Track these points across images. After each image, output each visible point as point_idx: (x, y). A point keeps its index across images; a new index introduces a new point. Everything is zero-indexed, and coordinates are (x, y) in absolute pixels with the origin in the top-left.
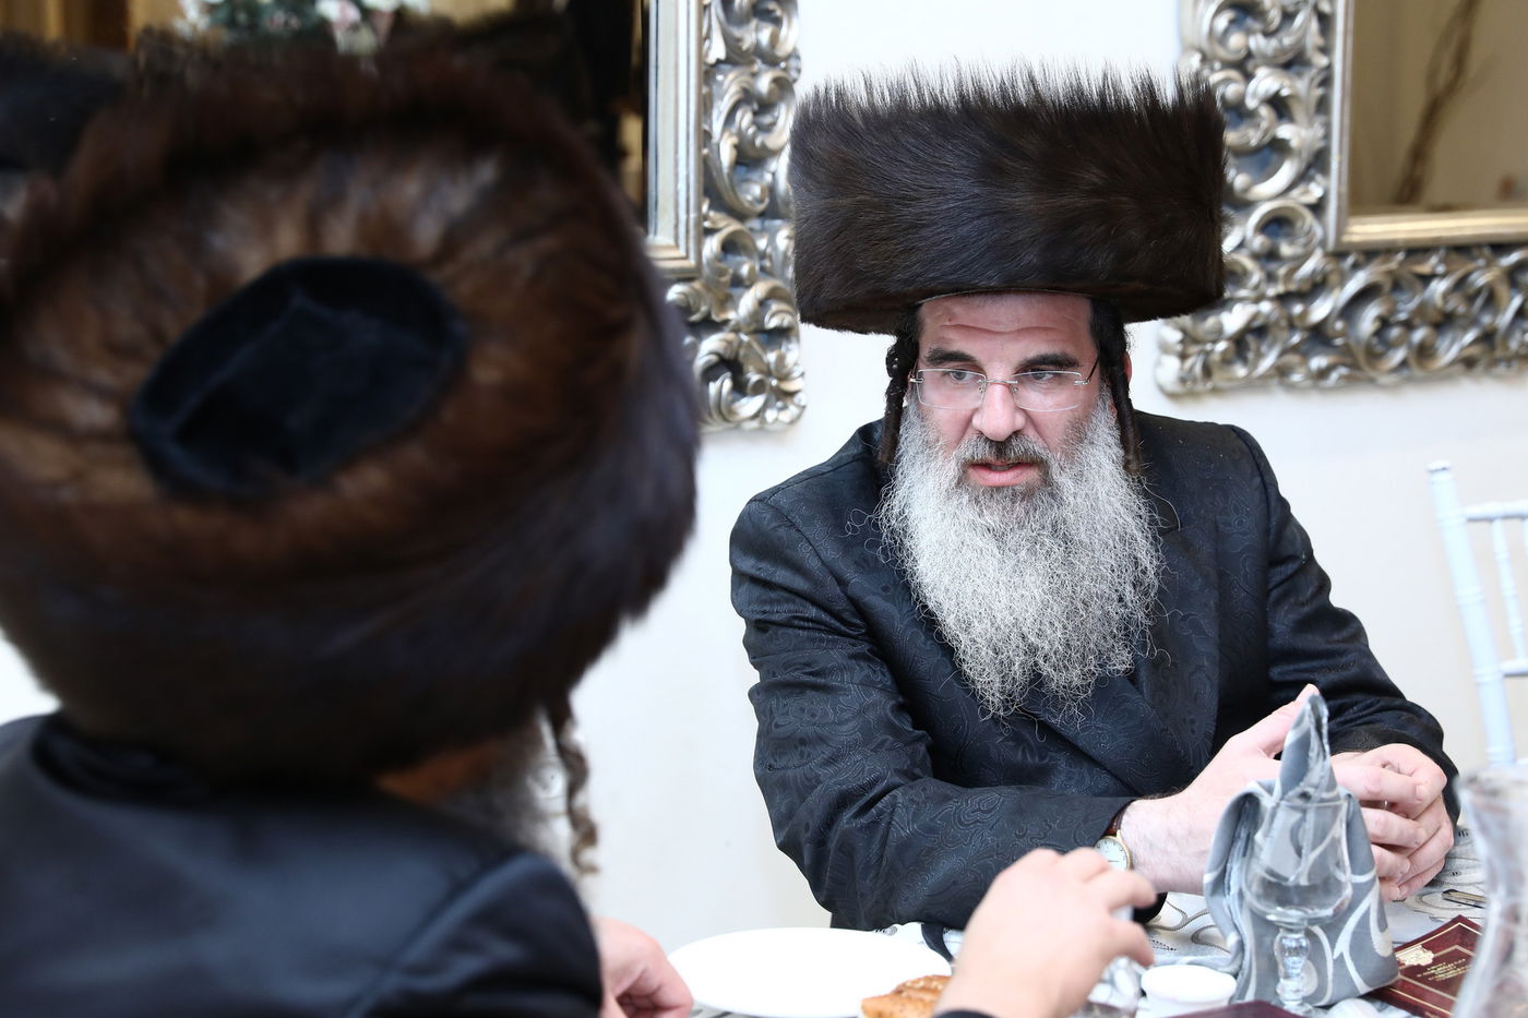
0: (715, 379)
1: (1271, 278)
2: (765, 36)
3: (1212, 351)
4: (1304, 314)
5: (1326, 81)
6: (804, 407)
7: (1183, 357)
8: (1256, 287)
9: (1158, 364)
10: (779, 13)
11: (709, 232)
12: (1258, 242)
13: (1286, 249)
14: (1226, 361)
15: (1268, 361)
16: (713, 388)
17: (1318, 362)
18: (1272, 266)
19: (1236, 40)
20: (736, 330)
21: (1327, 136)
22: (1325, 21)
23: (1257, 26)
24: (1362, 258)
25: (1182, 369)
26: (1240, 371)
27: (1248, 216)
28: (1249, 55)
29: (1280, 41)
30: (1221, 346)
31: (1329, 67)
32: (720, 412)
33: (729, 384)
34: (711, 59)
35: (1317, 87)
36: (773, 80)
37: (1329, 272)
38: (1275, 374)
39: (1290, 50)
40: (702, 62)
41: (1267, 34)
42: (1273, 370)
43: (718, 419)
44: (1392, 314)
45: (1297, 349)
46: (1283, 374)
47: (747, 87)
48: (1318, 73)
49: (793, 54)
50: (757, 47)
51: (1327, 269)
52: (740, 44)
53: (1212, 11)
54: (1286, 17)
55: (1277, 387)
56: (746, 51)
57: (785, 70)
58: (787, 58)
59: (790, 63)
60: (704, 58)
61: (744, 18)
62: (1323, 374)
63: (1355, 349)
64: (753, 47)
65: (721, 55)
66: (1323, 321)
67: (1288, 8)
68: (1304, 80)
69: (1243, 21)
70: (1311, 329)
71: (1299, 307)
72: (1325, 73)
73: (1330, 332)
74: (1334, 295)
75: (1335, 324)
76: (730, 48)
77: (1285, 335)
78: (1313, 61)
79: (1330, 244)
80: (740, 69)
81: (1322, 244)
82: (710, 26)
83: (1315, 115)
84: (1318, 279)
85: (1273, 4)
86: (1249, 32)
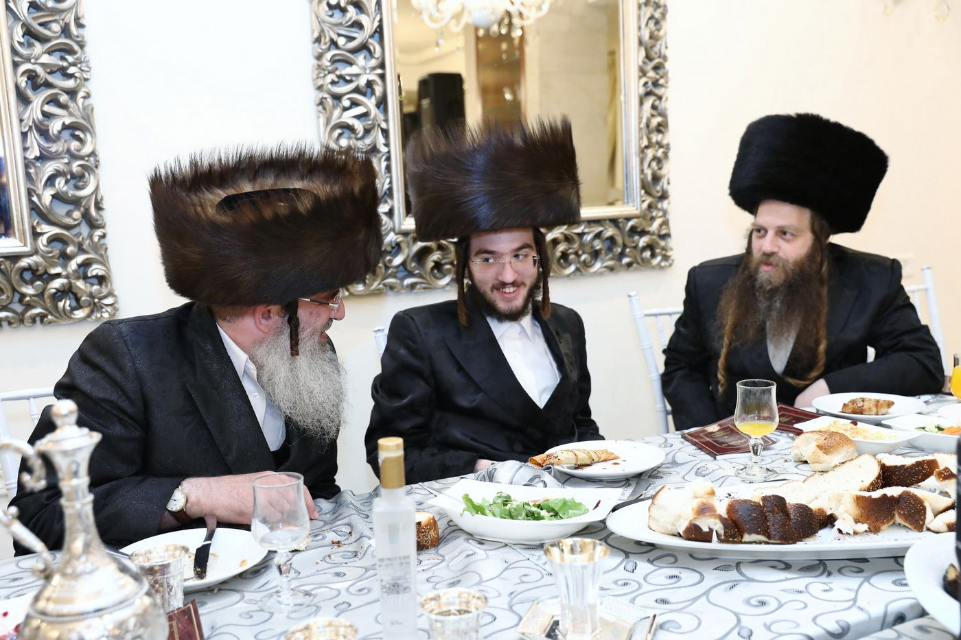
0: (61, 301)
2: (74, 145)
4: (390, 261)
5: (388, 159)
6: (117, 310)
10: (82, 136)
11: (41, 234)
15: (376, 284)
16: (61, 304)
17: (408, 281)
19: (344, 143)
20: (67, 277)
21: (391, 182)
22: (385, 133)
23: (353, 136)
26: (361, 288)
29: (364, 142)
31: (389, 152)
32: (66, 314)
33: (68, 302)
34: (32, 157)
35: (385, 160)
36: (79, 166)
37: (400, 242)
38: (384, 288)
39: (369, 145)
40: (25, 158)
41: (357, 139)
42: (381, 286)
43: (67, 317)
44: (441, 260)
45: (394, 276)
46: (392, 288)
47: (57, 168)
48: (383, 155)
49: (93, 154)
50: (69, 151)
51: (398, 240)
52: (50, 149)
53: (329, 128)
54: (367, 131)
55: (390, 292)
56: (56, 152)
57: (87, 161)
58: (89, 156)
59: (92, 159)
60: (27, 156)
61: (57, 139)
62: (412, 286)
63: (424, 275)
64: (63, 151)
65: (38, 155)
66: (404, 264)
67: (367, 127)
68: (377, 159)
69: (347, 133)
70: (398, 267)
71: (388, 258)
72: (387, 155)
73: (409, 268)
74: (406, 251)
75: (410, 264)
76: (44, 152)
77: (383, 270)
78: (381, 150)
79: (397, 229)
80: (57, 161)
81: (393, 230)
82: (32, 142)
83: (385, 173)
84: (394, 245)
85: (359, 126)
86: (350, 138)
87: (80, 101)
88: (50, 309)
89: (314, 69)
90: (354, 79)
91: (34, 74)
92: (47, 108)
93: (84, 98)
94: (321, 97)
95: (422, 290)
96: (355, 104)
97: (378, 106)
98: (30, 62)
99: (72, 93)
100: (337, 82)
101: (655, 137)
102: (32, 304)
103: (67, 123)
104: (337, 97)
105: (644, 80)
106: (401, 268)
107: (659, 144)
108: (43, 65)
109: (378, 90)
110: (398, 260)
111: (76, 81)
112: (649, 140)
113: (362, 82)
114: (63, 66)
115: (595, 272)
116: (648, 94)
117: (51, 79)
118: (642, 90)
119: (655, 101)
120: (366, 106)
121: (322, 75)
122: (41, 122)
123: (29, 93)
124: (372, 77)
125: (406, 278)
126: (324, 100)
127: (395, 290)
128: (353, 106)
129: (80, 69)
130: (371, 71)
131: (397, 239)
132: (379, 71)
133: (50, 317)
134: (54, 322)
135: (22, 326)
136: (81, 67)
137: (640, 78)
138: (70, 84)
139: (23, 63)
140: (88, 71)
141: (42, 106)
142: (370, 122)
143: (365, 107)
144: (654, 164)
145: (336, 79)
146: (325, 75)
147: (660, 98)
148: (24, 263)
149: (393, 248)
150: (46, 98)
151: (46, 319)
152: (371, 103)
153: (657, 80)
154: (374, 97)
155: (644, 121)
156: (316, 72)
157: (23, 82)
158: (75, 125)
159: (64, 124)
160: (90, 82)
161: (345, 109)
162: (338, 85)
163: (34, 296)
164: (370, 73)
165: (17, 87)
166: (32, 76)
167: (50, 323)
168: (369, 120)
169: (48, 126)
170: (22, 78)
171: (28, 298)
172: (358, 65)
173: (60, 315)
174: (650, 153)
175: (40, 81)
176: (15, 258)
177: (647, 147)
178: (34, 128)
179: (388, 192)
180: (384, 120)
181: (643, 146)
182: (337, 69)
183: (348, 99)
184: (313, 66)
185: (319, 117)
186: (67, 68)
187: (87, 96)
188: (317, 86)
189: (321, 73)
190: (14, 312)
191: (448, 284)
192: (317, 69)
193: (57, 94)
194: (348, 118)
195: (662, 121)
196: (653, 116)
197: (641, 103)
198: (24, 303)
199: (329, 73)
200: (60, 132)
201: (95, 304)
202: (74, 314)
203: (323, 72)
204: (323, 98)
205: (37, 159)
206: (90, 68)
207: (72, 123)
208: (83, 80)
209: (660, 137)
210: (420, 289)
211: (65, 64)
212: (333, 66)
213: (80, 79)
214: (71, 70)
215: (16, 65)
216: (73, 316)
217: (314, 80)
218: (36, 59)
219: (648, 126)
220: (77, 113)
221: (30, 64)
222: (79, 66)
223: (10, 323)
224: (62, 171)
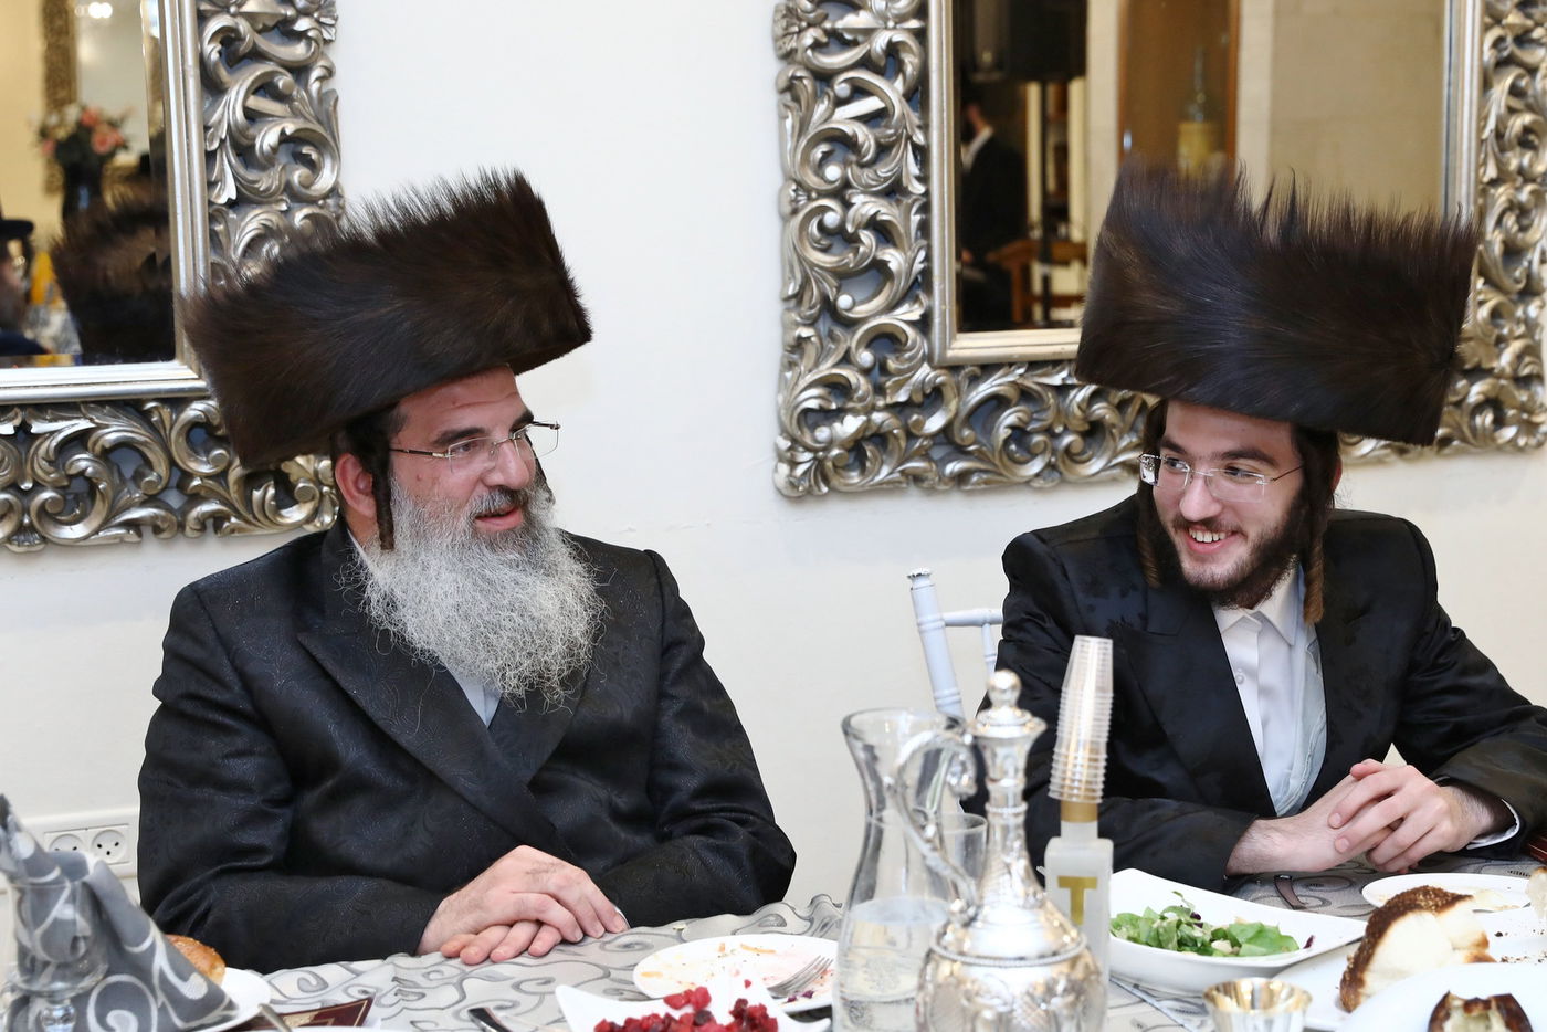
0: (258, 489)
1: (879, 390)
2: (298, 174)
3: (825, 458)
4: (920, 424)
5: (925, 208)
7: (794, 464)
8: (862, 399)
9: (776, 470)
10: (314, 156)
12: (866, 357)
13: (892, 364)
14: (840, 467)
15: (885, 471)
16: (257, 494)
17: (954, 467)
18: (883, 379)
19: (833, 172)
21: (928, 258)
22: (922, 153)
23: (853, 158)
24: (978, 371)
25: (790, 475)
26: (855, 477)
27: (854, 333)
28: (846, 184)
29: (876, 172)
30: (835, 452)
31: (927, 194)
32: (267, 517)
33: (271, 491)
34: (222, 200)
35: (916, 213)
36: (306, 217)
37: (942, 384)
38: (902, 479)
39: (886, 179)
40: (211, 203)
41: (862, 166)
42: (896, 475)
43: (267, 522)
44: (1027, 424)
45: (926, 456)
46: (917, 478)
47: (268, 223)
48: (915, 200)
49: (334, 191)
50: (288, 188)
51: (939, 380)
52: (257, 186)
53: (803, 143)
54: (883, 149)
55: (913, 490)
56: (265, 191)
57: (321, 207)
58: (325, 197)
59: (330, 201)
60: (212, 199)
61: (266, 163)
62: (961, 478)
63: (990, 456)
64: (278, 188)
65: (234, 196)
66: (946, 430)
67: (882, 141)
68: (902, 207)
69: (839, 153)
70: (933, 436)
71: (915, 417)
72: (924, 200)
73: (958, 440)
74: (953, 405)
75: (961, 430)
76: (243, 190)
77: (903, 444)
78: (910, 189)
79: (936, 358)
80: (265, 208)
81: (928, 358)
82: (222, 170)
83: (916, 239)
84: (928, 391)
85: (866, 137)
86: (846, 164)
87: (314, 87)
88: (237, 505)
89: (779, 16)
90: (860, 38)
91: (233, 35)
92: (254, 102)
93: (321, 79)
94: (790, 74)
95: (983, 486)
96: (859, 91)
97: (909, 96)
98: (228, 12)
99: (299, 70)
100: (826, 45)
101: (1514, 161)
102: (203, 493)
103: (288, 132)
104: (824, 77)
105: (1496, 32)
106: (941, 438)
107: (1525, 175)
108: (250, 17)
109: (911, 62)
110: (935, 423)
111: (309, 45)
112: (1501, 166)
113: (879, 43)
114: (286, 15)
115: (1364, 456)
116: (1503, 63)
117: (264, 44)
118: (1489, 55)
119: (1519, 77)
120: (883, 96)
121: (796, 29)
122: (242, 132)
123: (223, 73)
124: (898, 37)
125: (950, 461)
126: (795, 82)
127: (925, 485)
128: (856, 95)
129: (318, 21)
130: (896, 23)
131: (936, 377)
132: (914, 24)
133: (233, 520)
134: (240, 530)
135: (180, 535)
136: (319, 17)
137: (1486, 28)
138: (299, 51)
139: (215, 13)
140: (332, 26)
141: (246, 98)
142: (891, 131)
143: (882, 99)
144: (1510, 220)
145: (824, 40)
146: (801, 31)
147: (1532, 71)
148: (195, 410)
149: (926, 396)
150: (253, 82)
151: (226, 524)
152: (894, 90)
153: (1528, 31)
154: (900, 78)
155: (1491, 124)
156: (784, 23)
157: (213, 51)
158: (302, 135)
159: (283, 133)
160: (332, 45)
161: (840, 102)
162: (824, 50)
163: (208, 476)
164: (894, 28)
165: (202, 61)
166: (228, 38)
167: (233, 531)
168: (888, 127)
169: (254, 139)
170: (211, 46)
171: (197, 482)
172: (870, 9)
173: (256, 518)
174: (1502, 195)
175: (243, 48)
176: (177, 401)
177: (1494, 183)
178: (228, 143)
179: (920, 279)
180: (919, 127)
181: (1486, 179)
182: (826, 17)
183: (846, 81)
184: (777, 10)
185: (783, 118)
186: (293, 20)
187: (330, 73)
188: (783, 51)
189: (793, 25)
190: (168, 508)
191: (1038, 475)
192: (784, 16)
193: (272, 74)
194: (844, 118)
195: (1534, 122)
196: (1512, 111)
197: (1486, 85)
198: (189, 491)
199: (810, 25)
200: (274, 150)
201: (322, 494)
202: (282, 516)
203: (795, 21)
204: (794, 77)
205: (231, 204)
206: (336, 19)
207: (297, 131)
208: (321, 43)
209: (1527, 159)
210: (977, 483)
211: (290, 12)
212: (820, 11)
213: (316, 42)
214: (302, 25)
215: (202, 18)
216: (280, 520)
217: (776, 39)
218: (240, 6)
219: (1499, 135)
220: (308, 112)
221: (228, 17)
222: (316, 15)
223: (157, 530)
224: (275, 228)
